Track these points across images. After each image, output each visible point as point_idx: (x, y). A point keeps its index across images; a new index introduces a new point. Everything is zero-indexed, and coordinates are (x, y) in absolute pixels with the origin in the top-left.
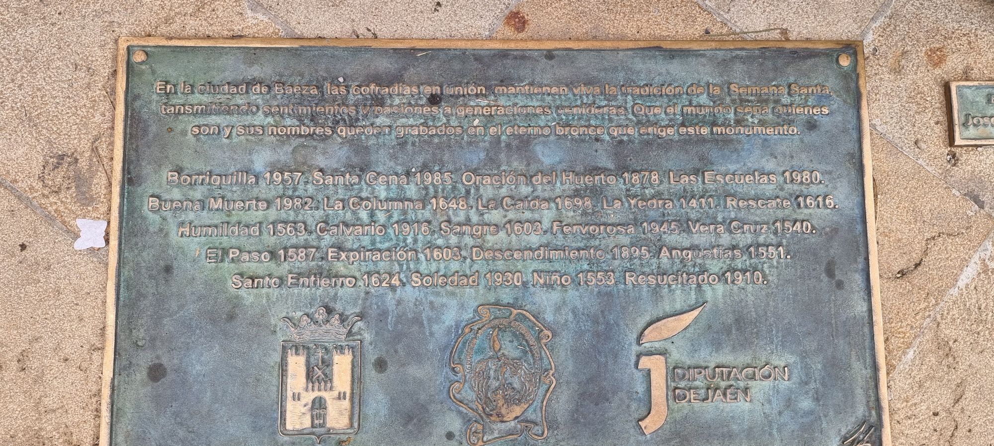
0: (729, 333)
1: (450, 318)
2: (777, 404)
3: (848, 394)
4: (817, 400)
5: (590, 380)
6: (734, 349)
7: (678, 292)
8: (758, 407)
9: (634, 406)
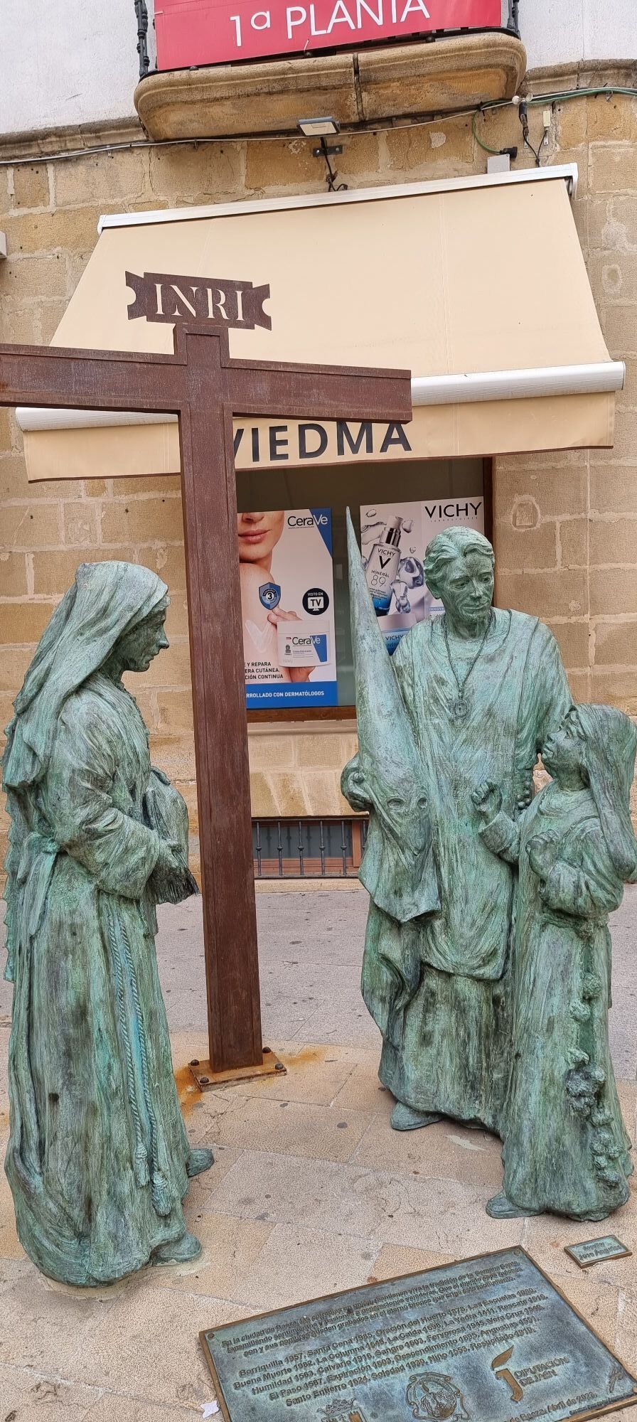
0: (531, 1353)
1: (398, 1387)
2: (571, 1374)
3: (599, 1360)
4: (587, 1366)
5: (478, 1391)
6: (537, 1359)
7: (499, 1346)
8: (563, 1377)
9: (505, 1394)
